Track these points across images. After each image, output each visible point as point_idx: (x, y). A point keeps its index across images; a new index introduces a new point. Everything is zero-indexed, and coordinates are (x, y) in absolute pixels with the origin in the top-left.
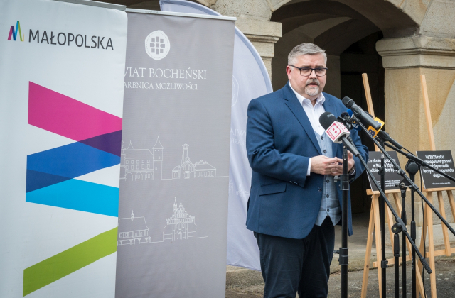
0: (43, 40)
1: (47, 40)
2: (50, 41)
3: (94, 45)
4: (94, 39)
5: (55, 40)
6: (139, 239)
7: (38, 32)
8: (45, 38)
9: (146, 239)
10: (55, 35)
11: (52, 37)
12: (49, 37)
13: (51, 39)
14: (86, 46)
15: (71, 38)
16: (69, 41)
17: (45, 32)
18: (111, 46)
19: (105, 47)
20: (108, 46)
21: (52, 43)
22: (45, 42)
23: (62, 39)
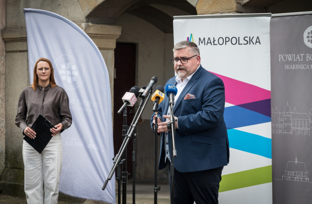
0: (208, 43)
1: (211, 43)
2: (212, 43)
3: (246, 42)
4: (246, 39)
5: (216, 42)
6: (301, 179)
7: (204, 39)
8: (209, 42)
9: (306, 179)
10: (216, 39)
11: (214, 41)
12: (212, 41)
13: (214, 42)
14: (239, 44)
15: (227, 40)
16: (226, 42)
17: (209, 38)
18: (259, 42)
19: (255, 43)
20: (256, 42)
21: (214, 44)
22: (209, 44)
23: (221, 41)
